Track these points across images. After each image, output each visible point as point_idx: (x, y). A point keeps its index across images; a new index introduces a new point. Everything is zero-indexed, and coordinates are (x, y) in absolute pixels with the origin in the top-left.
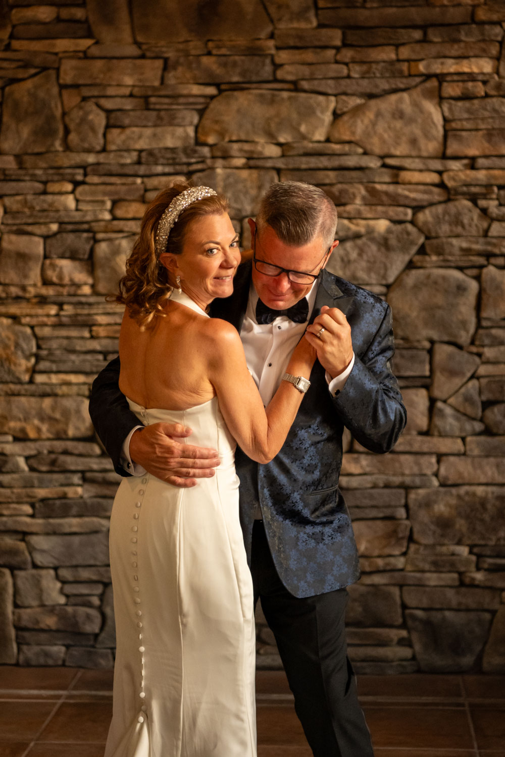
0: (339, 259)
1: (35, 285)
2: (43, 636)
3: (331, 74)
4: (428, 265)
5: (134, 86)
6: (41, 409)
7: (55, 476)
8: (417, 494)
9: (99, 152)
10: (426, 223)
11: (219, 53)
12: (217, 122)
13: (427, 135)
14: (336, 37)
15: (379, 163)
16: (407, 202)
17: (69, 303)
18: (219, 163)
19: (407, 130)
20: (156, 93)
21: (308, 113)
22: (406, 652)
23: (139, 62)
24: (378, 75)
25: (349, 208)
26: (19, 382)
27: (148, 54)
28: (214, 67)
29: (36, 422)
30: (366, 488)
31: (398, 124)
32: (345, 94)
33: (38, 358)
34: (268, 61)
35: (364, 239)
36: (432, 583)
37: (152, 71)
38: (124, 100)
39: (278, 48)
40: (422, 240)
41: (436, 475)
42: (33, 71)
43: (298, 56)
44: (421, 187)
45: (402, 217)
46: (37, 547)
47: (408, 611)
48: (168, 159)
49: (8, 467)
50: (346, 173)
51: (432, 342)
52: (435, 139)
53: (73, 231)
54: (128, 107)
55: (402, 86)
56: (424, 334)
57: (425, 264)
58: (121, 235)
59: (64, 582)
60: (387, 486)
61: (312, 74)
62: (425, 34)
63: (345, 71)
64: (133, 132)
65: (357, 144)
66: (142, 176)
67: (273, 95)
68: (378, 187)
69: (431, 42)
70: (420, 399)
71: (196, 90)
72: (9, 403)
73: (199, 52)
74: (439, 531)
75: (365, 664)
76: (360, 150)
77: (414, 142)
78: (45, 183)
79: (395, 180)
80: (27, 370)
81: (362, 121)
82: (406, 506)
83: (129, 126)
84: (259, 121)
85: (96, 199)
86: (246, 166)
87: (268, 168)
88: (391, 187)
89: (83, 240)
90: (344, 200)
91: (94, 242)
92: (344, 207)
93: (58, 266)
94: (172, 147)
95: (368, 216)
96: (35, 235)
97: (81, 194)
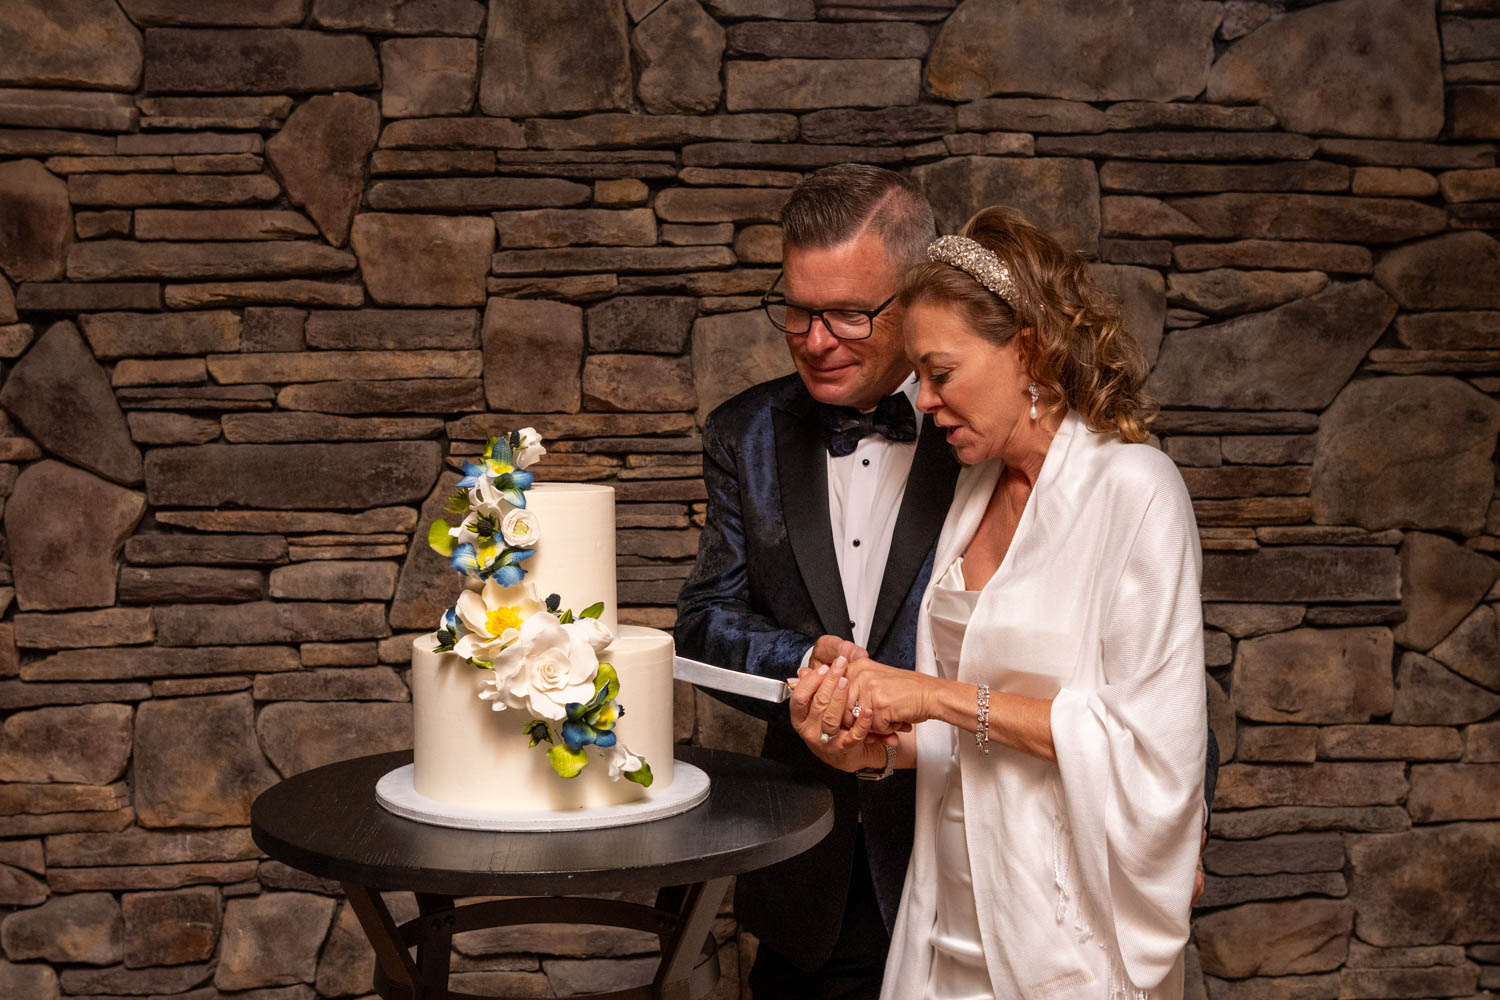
0: (1222, 357)
1: (564, 413)
4: (1405, 370)
8: (1367, 845)
9: (709, 114)
12: (971, 51)
15: (1311, 150)
16: (1363, 235)
17: (641, 453)
18: (975, 142)
19: (1372, 78)
25: (1248, 246)
31: (1356, 65)
35: (1278, 314)
40: (1392, 315)
41: (1404, 803)
44: (1395, 203)
45: (1354, 266)
48: (866, 132)
50: (1248, 169)
51: (1405, 530)
52: (1430, 97)
53: (652, 292)
54: (776, 14)
56: (1395, 513)
57: (1397, 368)
58: (753, 302)
60: (1305, 829)
64: (792, 69)
65: (1264, 106)
70: (1380, 648)
74: (1408, 918)
76: (1271, 122)
77: (1387, 103)
78: (590, 183)
82: (1347, 872)
83: (778, 56)
84: (1065, 50)
85: (702, 219)
86: (1031, 152)
87: (1079, 156)
88: (1333, 203)
89: (673, 311)
90: (1239, 229)
91: (696, 317)
92: (1239, 244)
93: (619, 370)
94: (874, 105)
95: (1286, 263)
96: (564, 300)
97: (669, 207)
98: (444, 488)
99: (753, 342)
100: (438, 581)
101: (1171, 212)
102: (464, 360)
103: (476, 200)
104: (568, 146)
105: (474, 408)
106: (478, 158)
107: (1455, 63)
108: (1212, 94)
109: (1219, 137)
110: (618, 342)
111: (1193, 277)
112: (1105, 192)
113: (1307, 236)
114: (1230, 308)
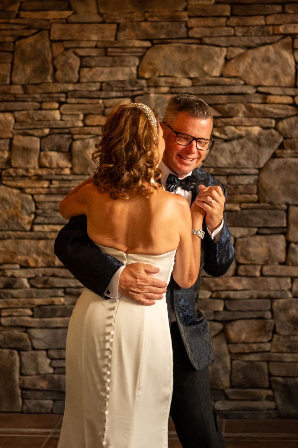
0: (228, 152)
1: (34, 168)
2: (39, 394)
3: (224, 34)
4: (285, 156)
5: (98, 41)
6: (38, 247)
7: (47, 291)
8: (278, 303)
9: (75, 83)
10: (284, 129)
11: (152, 20)
12: (150, 64)
13: (285, 73)
14: (227, 10)
15: (254, 91)
16: (272, 115)
17: (56, 180)
18: (152, 90)
19: (272, 69)
20: (112, 46)
21: (209, 58)
22: (271, 405)
23: (101, 25)
24: (253, 34)
25: (235, 119)
26: (24, 230)
27: (107, 21)
28: (149, 29)
29: (35, 256)
30: (246, 299)
31: (266, 66)
32: (233, 46)
33: (36, 215)
34: (183, 25)
35: (245, 139)
36: (288, 360)
37: (109, 31)
38: (91, 50)
39: (190, 17)
40: (281, 140)
41: (291, 290)
42: (33, 31)
43: (202, 22)
44: (281, 106)
45: (269, 125)
46: (35, 336)
47: (272, 378)
48: (119, 88)
49: (17, 285)
50: (233, 97)
51: (288, 205)
52: (290, 75)
53: (59, 134)
54: (94, 54)
55: (269, 41)
56: (283, 199)
57: (283, 155)
58: (89, 136)
59: (52, 359)
60: (259, 297)
61: (211, 33)
62: (284, 8)
63: (232, 32)
64: (97, 71)
65: (240, 78)
66: (103, 99)
67: (187, 47)
68: (253, 105)
69: (287, 13)
70: (280, 241)
71: (137, 43)
72: (17, 243)
73: (139, 19)
74: (292, 326)
75: (245, 412)
76: (242, 82)
77: (276, 77)
78: (41, 103)
79: (264, 101)
80: (29, 223)
81: (243, 64)
82: (272, 311)
83: (95, 67)
84: (177, 63)
85: (74, 113)
86: (169, 92)
89: (65, 139)
90: (232, 114)
91: (73, 141)
92: (232, 119)
93: (49, 156)
94: (122, 80)
95: (247, 124)
96: (35, 136)
97: (64, 110)
103: (10, 108)
106: (10, 97)
108: (225, 74)
109: (225, 87)
111: (218, 128)
114: (230, 137)
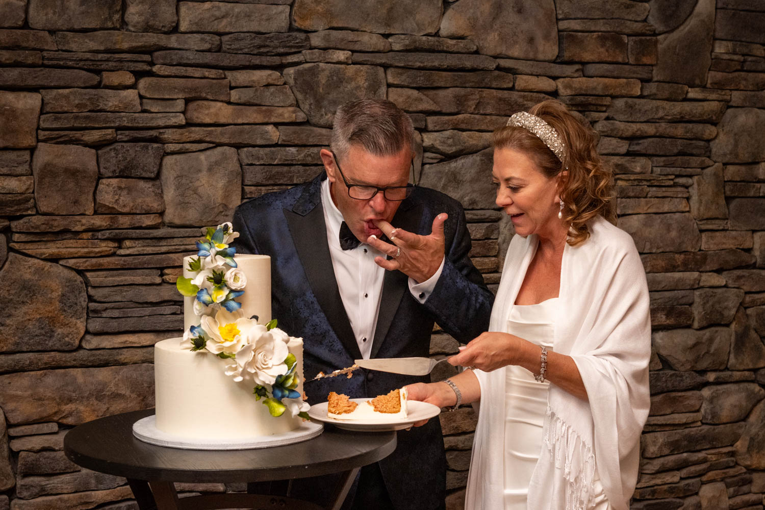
6: (99, 383)
9: (169, 33)
15: (495, 65)
17: (131, 239)
19: (524, 26)
29: (94, 402)
31: (516, 19)
53: (135, 140)
65: (472, 40)
78: (99, 73)
84: (368, 4)
85: (167, 97)
86: (350, 62)
87: (377, 65)
88: (506, 94)
89: (150, 151)
90: (460, 108)
91: (164, 156)
92: (460, 116)
93: (120, 188)
94: (264, 32)
95: (483, 127)
96: (86, 145)
97: (147, 89)
98: (11, 263)
99: (200, 171)
100: (8, 322)
101: (424, 97)
102: (24, 182)
103: (30, 82)
104: (87, 50)
105: (29, 212)
106: (32, 56)
107: (562, 19)
108: (443, 32)
109: (449, 56)
110: (118, 171)
111: (436, 134)
112: (389, 86)
113: (493, 113)
114: (456, 152)
